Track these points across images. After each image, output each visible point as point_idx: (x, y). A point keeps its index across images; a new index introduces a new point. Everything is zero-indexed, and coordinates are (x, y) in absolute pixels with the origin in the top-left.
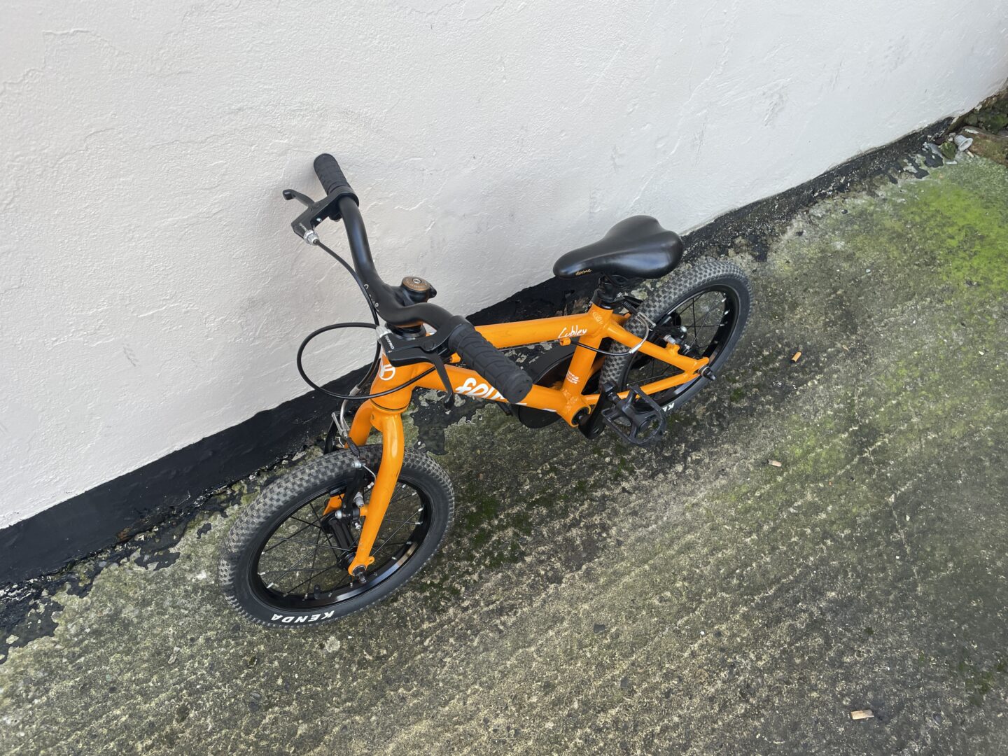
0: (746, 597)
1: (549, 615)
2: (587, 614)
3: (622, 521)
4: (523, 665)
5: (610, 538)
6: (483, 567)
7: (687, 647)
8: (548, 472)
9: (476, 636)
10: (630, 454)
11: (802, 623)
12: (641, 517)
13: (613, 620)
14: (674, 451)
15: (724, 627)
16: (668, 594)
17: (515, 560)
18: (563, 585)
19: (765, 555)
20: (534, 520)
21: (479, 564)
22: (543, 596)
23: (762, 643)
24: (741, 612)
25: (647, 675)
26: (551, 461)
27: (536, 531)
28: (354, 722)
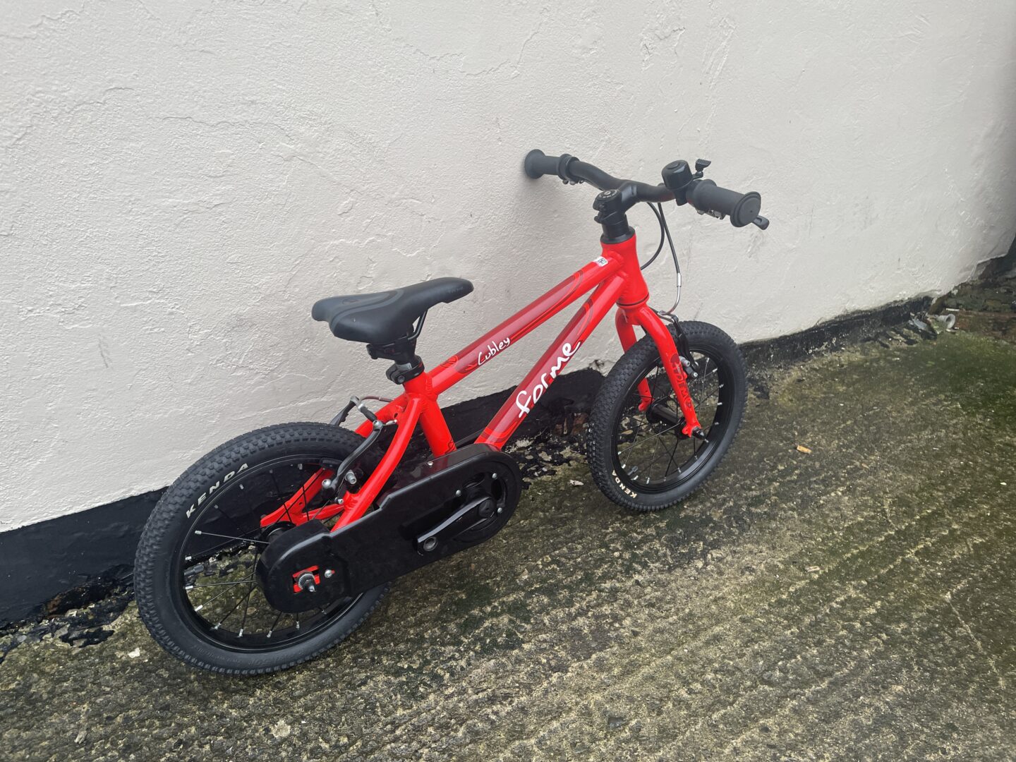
0: (793, 690)
1: (553, 705)
2: (599, 705)
3: (636, 612)
5: (624, 628)
6: (471, 653)
7: (728, 742)
8: (549, 564)
10: (642, 550)
11: (868, 718)
12: (659, 609)
13: (632, 713)
14: (691, 548)
15: (770, 722)
16: (699, 686)
17: (513, 648)
18: (569, 675)
19: (810, 647)
20: (533, 608)
21: (467, 650)
22: (545, 684)
23: (822, 741)
24: (790, 705)
26: (553, 554)
27: (535, 619)
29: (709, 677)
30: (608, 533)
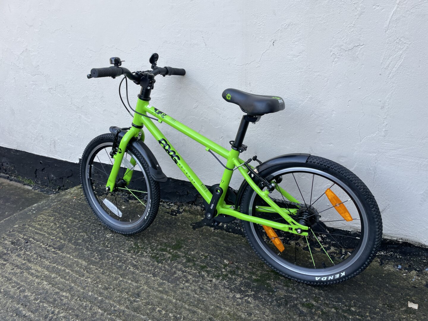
1: (138, 279)
2: (143, 289)
3: (194, 285)
4: (114, 279)
6: (151, 255)
8: (204, 256)
9: (122, 263)
10: (231, 276)
12: (201, 291)
13: (143, 298)
14: (247, 290)
16: (164, 312)
17: (158, 262)
18: (153, 278)
20: (179, 260)
21: (151, 253)
22: (146, 274)
25: (120, 317)
26: (210, 255)
27: (174, 262)
28: (84, 249)
29: (170, 315)
30: (234, 264)
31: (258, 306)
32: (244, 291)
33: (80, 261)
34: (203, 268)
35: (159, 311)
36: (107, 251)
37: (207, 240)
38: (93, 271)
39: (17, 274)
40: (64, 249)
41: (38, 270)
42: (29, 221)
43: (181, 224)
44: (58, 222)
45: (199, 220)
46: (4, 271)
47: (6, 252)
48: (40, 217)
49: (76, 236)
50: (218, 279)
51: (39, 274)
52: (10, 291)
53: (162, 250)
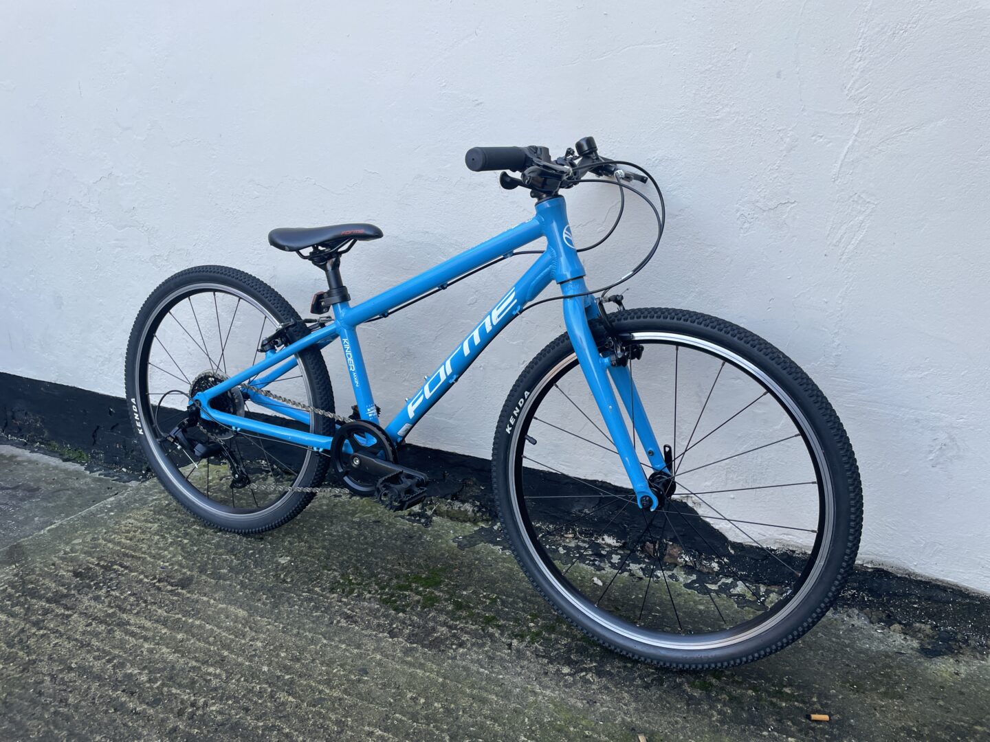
1: (359, 641)
4: (310, 642)
5: (454, 651)
6: (379, 597)
7: (376, 727)
8: (488, 598)
12: (490, 662)
14: (582, 660)
16: (422, 701)
17: (397, 610)
18: (390, 640)
20: (438, 606)
21: (379, 594)
22: (374, 633)
25: (334, 710)
26: (501, 596)
28: (235, 587)
31: (607, 688)
32: (577, 663)
33: (232, 609)
34: (488, 621)
35: (412, 698)
36: (285, 590)
37: (491, 569)
38: (261, 626)
39: (100, 633)
40: (193, 586)
41: (146, 626)
42: (104, 531)
43: (432, 539)
44: (170, 533)
45: (470, 532)
46: (71, 629)
47: (65, 591)
48: (126, 523)
49: (214, 560)
50: (522, 641)
51: (150, 634)
52: (92, 667)
53: (401, 588)
